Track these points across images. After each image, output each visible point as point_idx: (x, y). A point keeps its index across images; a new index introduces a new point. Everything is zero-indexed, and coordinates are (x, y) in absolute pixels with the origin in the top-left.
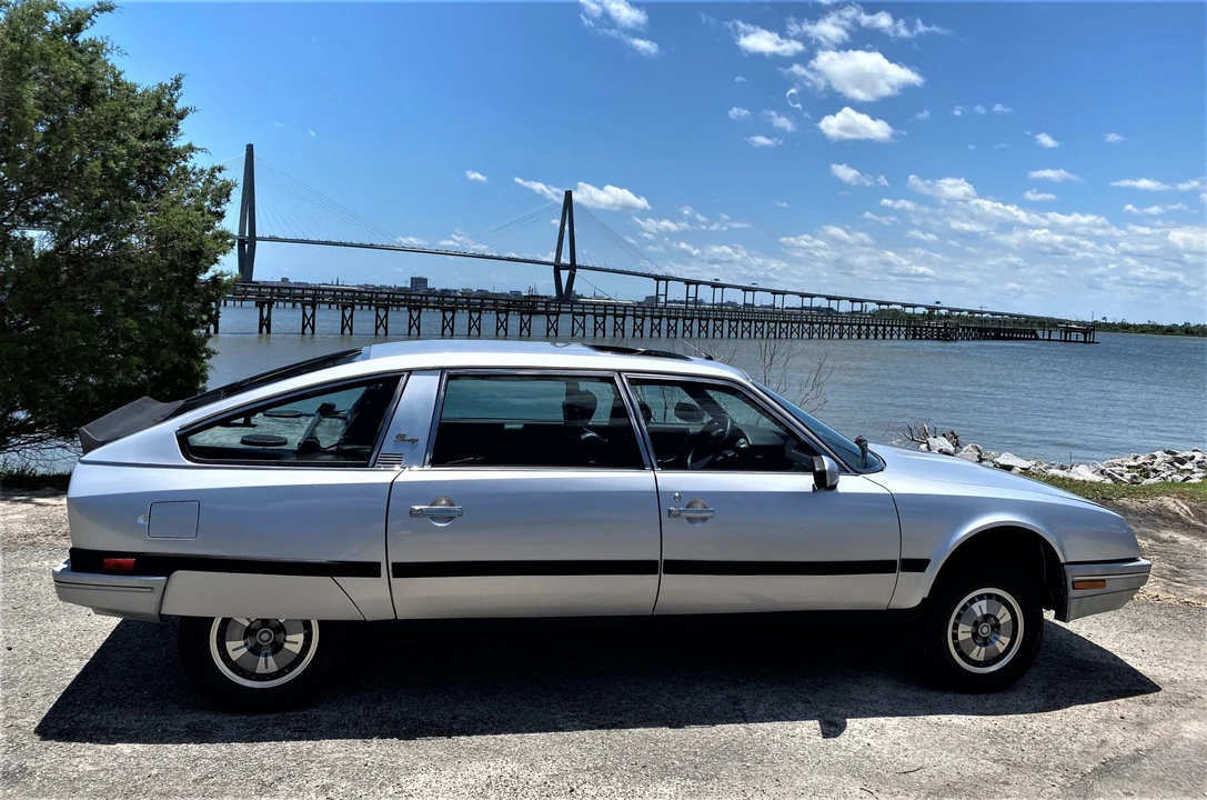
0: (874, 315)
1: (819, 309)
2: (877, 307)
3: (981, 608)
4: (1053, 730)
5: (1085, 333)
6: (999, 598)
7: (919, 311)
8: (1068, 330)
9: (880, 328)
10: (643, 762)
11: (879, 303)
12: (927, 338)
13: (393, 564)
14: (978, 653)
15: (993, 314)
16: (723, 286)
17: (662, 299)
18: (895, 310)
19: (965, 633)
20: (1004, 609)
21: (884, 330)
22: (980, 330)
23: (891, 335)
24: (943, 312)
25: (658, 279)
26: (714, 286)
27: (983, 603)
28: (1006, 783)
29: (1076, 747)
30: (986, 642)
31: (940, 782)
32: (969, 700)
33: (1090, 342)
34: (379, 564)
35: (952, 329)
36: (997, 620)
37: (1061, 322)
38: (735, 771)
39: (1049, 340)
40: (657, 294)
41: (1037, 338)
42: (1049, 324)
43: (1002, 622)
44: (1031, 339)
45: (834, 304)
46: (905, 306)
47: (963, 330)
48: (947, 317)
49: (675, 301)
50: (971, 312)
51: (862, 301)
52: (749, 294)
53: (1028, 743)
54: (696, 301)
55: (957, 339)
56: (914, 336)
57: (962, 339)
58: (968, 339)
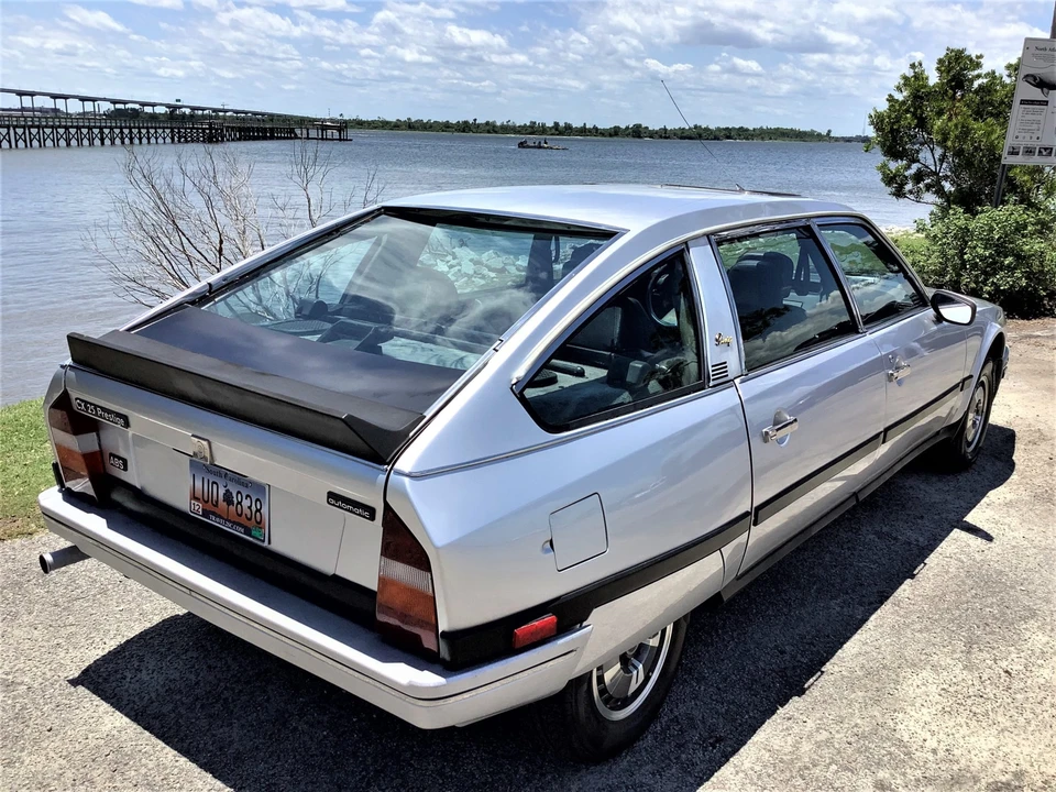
0: (110, 116)
1: (41, 110)
2: (112, 107)
5: (340, 129)
7: (161, 110)
8: (324, 128)
11: (114, 102)
12: (193, 141)
15: (237, 112)
18: (133, 109)
22: (240, 130)
24: (188, 111)
33: (344, 140)
35: (216, 130)
37: (318, 120)
39: (308, 138)
41: (296, 137)
42: (304, 122)
44: (291, 138)
45: (60, 104)
46: (144, 104)
47: (227, 130)
48: (192, 116)
50: (215, 110)
51: (94, 100)
55: (223, 140)
56: (179, 138)
57: (228, 140)
58: (233, 140)
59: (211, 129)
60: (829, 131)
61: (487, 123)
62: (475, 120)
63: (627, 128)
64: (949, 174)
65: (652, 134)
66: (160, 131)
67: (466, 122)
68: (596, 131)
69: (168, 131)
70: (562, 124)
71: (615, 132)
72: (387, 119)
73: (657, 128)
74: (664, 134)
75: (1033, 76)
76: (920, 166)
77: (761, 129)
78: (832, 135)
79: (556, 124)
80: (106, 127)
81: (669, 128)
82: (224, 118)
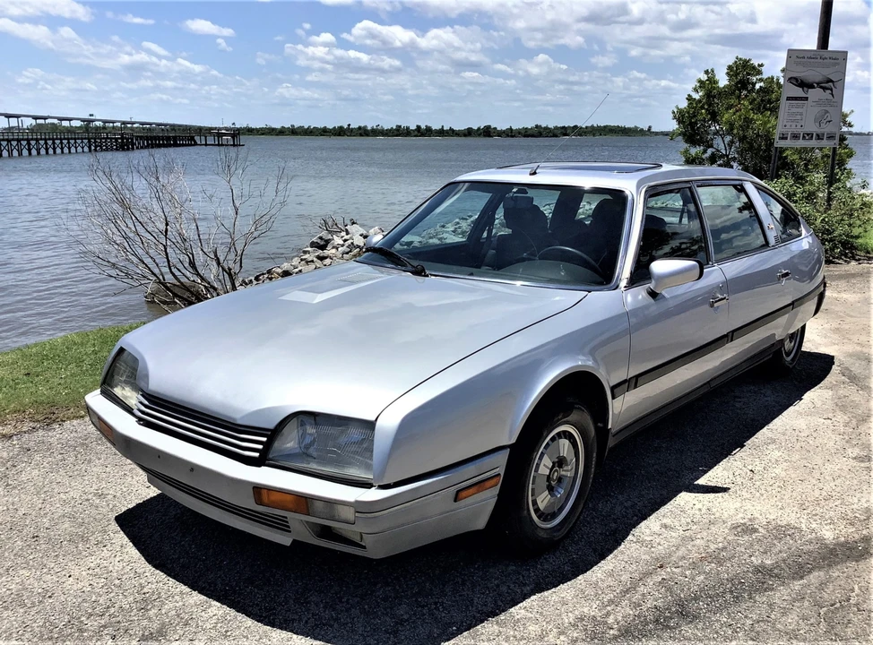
2: (33, 122)
5: (233, 136)
7: (76, 124)
8: (220, 135)
11: (36, 118)
12: (107, 150)
15: (143, 124)
18: (53, 124)
22: (147, 138)
23: (76, 148)
24: (98, 123)
33: (237, 145)
35: (127, 139)
37: (215, 128)
39: (206, 145)
41: (196, 144)
42: (202, 131)
44: (191, 145)
46: (61, 119)
47: (136, 139)
48: (104, 128)
50: (124, 123)
51: (17, 117)
55: (133, 149)
56: (96, 147)
57: (137, 148)
58: (142, 148)
59: (122, 138)
60: (650, 127)
61: (360, 128)
62: (349, 125)
63: (479, 129)
64: (736, 156)
65: (501, 134)
66: (79, 141)
67: (341, 128)
68: (452, 133)
69: (86, 141)
70: (423, 127)
71: (469, 133)
72: (273, 126)
73: (504, 129)
74: (510, 133)
75: (796, 79)
76: (714, 150)
77: (592, 126)
78: (653, 130)
79: (419, 127)
80: (32, 139)
81: (514, 128)
82: (132, 129)
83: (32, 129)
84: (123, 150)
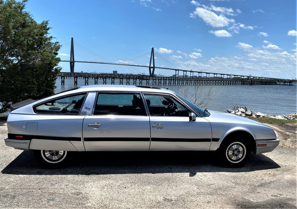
1: (218, 77)
2: (234, 77)
3: (235, 147)
4: (250, 176)
5: (290, 83)
6: (240, 144)
7: (245, 77)
8: (285, 82)
9: (234, 82)
10: (144, 181)
11: (235, 76)
12: (246, 85)
13: (84, 138)
14: (234, 158)
15: (265, 78)
16: (193, 72)
17: (177, 75)
18: (239, 77)
19: (230, 153)
20: (241, 147)
21: (235, 82)
22: (261, 82)
23: (237, 84)
25: (176, 70)
26: (191, 72)
27: (235, 146)
28: (234, 188)
29: (255, 180)
30: (236, 155)
31: (217, 187)
32: (230, 169)
33: (291, 85)
34: (81, 138)
35: (253, 82)
36: (239, 150)
37: (284, 80)
38: (166, 183)
39: (280, 85)
40: (176, 74)
41: (276, 84)
42: (279, 80)
43: (240, 150)
44: (275, 84)
45: (222, 76)
46: (241, 76)
47: (256, 82)
48: (253, 79)
49: (180, 76)
50: (259, 78)
51: (230, 75)
52: (200, 74)
53: (243, 179)
54: (186, 76)
55: (255, 85)
59: (251, 82)
69: (240, 82)
83: (233, 79)
84: (251, 85)
